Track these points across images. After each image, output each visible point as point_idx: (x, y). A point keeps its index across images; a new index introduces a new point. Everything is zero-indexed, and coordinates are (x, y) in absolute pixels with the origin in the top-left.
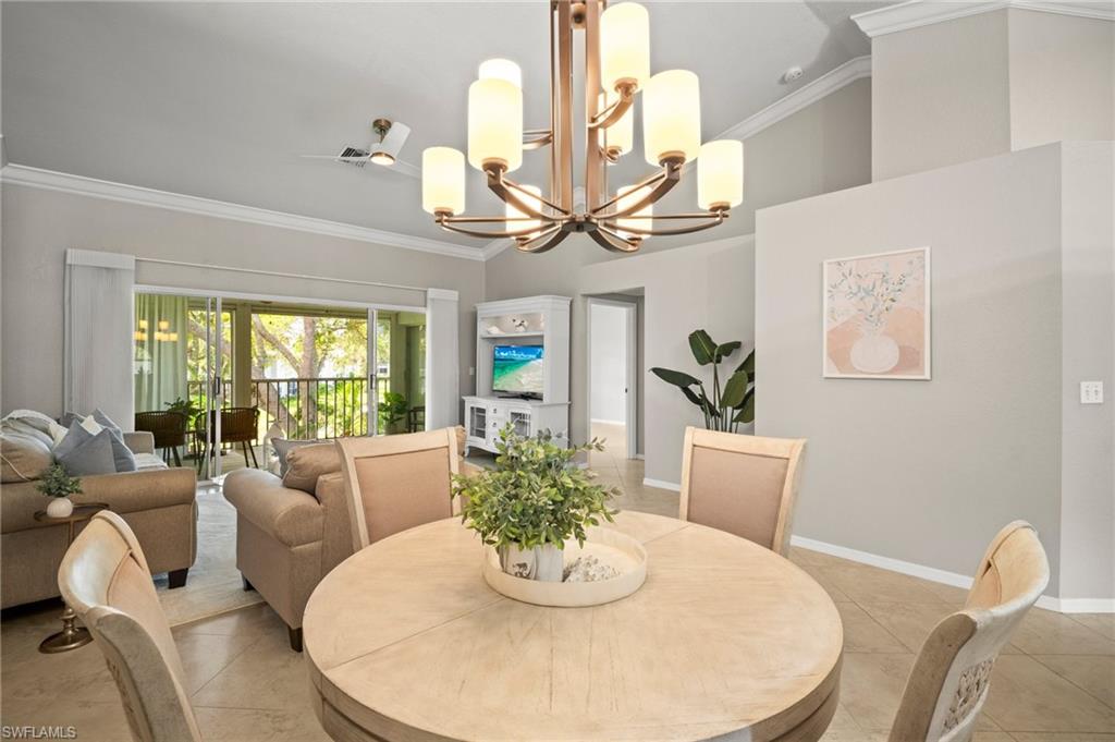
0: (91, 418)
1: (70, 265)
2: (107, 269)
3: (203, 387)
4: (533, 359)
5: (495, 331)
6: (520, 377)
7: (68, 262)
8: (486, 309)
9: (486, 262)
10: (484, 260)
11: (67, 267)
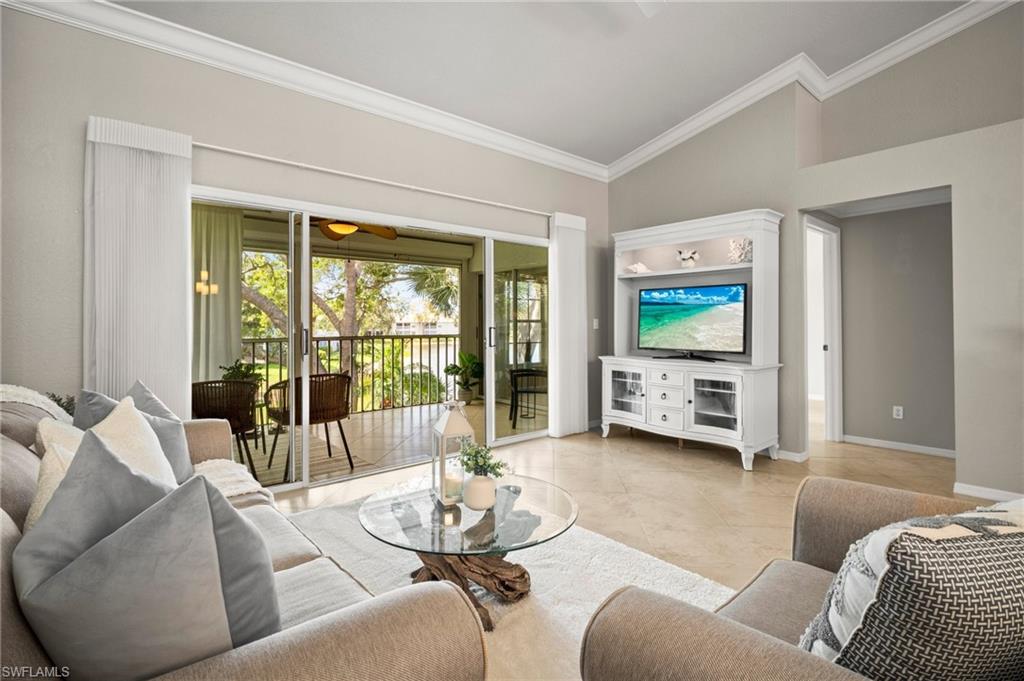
0: (129, 401)
1: (93, 143)
2: (150, 153)
3: (285, 346)
4: (720, 303)
5: (641, 270)
6: (694, 329)
7: (91, 137)
8: (624, 241)
9: (610, 184)
10: (607, 181)
11: (89, 148)
